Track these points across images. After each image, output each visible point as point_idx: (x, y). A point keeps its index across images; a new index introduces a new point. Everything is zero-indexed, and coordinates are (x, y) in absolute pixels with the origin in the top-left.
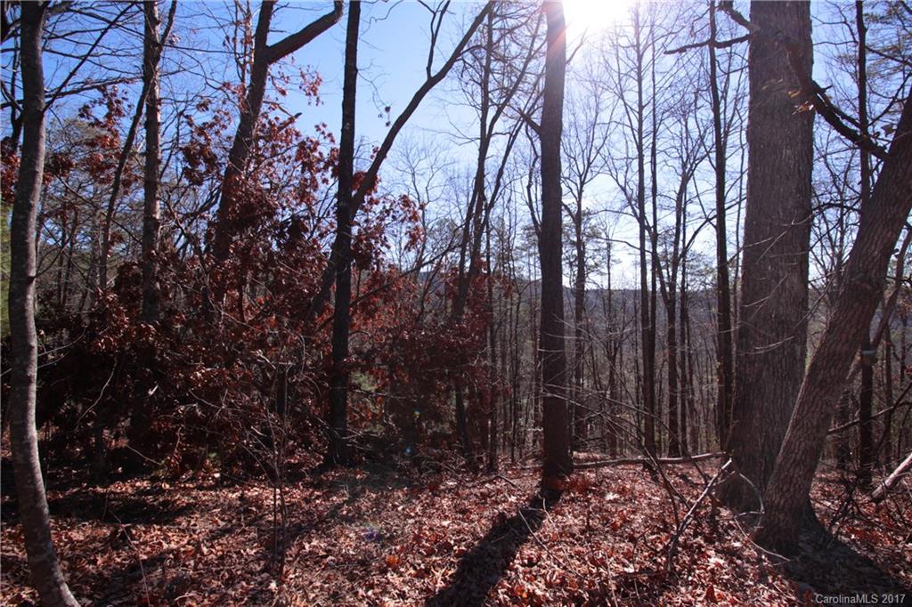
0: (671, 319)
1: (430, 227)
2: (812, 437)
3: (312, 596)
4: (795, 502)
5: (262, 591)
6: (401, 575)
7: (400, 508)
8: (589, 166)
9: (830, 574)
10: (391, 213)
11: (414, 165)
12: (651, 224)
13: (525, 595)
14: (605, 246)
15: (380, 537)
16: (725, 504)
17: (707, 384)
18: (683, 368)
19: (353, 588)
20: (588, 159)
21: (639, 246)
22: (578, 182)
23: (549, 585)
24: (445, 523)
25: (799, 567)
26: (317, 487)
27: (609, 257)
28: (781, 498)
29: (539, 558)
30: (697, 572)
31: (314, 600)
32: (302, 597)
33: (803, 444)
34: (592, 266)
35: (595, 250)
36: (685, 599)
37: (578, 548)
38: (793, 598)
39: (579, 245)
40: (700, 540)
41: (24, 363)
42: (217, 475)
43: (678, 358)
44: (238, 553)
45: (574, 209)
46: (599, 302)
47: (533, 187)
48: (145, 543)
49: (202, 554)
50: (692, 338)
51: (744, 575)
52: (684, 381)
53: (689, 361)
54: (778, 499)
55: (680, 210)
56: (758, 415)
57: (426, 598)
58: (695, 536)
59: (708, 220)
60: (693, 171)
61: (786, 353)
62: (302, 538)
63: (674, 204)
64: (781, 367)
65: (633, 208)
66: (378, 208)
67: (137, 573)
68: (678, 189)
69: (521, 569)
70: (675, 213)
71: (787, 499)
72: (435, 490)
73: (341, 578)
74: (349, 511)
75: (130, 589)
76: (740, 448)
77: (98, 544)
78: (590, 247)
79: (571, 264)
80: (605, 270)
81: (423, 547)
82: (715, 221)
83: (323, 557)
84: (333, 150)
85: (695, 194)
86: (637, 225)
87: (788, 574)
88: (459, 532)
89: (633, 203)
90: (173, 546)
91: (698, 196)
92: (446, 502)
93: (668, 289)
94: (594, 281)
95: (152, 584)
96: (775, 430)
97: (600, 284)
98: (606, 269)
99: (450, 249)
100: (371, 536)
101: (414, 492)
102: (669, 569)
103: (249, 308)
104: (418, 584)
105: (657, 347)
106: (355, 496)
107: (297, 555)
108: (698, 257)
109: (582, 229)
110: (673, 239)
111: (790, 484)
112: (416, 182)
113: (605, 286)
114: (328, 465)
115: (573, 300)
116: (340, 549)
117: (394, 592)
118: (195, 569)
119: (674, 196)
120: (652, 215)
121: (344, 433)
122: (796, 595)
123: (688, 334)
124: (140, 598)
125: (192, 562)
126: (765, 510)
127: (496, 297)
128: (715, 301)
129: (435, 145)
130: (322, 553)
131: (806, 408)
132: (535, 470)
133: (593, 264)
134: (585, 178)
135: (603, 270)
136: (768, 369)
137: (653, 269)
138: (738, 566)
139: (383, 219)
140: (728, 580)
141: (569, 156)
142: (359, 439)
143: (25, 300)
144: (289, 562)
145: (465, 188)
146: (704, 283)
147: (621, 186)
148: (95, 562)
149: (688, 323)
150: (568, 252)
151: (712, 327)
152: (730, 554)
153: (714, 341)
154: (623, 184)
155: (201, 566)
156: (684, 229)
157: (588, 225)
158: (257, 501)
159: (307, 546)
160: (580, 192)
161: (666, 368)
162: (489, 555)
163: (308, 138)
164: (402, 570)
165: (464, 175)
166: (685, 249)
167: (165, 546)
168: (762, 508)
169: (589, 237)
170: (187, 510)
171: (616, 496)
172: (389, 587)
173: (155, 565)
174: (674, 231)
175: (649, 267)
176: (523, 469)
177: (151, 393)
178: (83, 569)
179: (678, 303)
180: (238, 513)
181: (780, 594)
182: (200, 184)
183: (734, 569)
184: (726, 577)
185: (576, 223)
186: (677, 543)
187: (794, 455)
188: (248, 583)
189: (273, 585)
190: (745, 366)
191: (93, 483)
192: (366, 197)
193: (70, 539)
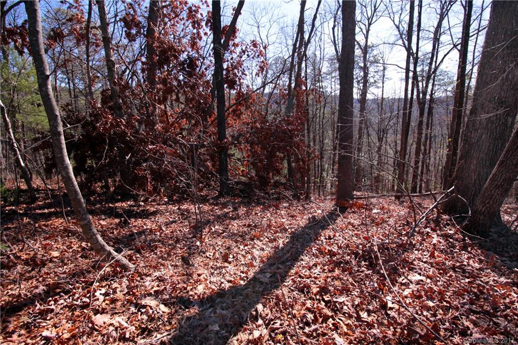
0: (422, 114)
1: (270, 62)
2: (511, 171)
3: (217, 248)
4: (492, 209)
5: (193, 246)
6: (261, 241)
7: (259, 214)
8: (375, 11)
9: (507, 248)
10: (246, 53)
11: (258, 21)
12: (415, 51)
13: (327, 251)
14: (382, 68)
15: (249, 226)
16: (446, 213)
17: (440, 154)
18: (425, 145)
19: (237, 246)
20: (375, 7)
21: (404, 67)
22: (367, 24)
23: (340, 247)
24: (284, 220)
25: (488, 244)
26: (216, 205)
27: (384, 75)
28: (483, 207)
29: (334, 236)
30: (425, 244)
31: (218, 250)
32: (213, 249)
33: (504, 175)
34: (373, 83)
35: (375, 72)
36: (417, 257)
37: (356, 232)
38: (483, 258)
39: (365, 69)
40: (428, 230)
41: (55, 124)
42: (166, 200)
43: (423, 140)
44: (180, 230)
45: (363, 43)
46: (375, 106)
47: (336, 28)
48: (135, 226)
49: (163, 230)
50: (433, 127)
51: (454, 247)
52: (425, 154)
53: (430, 142)
54: (481, 208)
55: (436, 40)
56: (475, 162)
57: (275, 251)
58: (426, 227)
59: (455, 46)
60: (448, 11)
61: (501, 123)
62: (210, 225)
63: (432, 36)
64: (496, 132)
65: (403, 41)
66: (238, 50)
67: (134, 237)
68: (436, 26)
69: (324, 240)
70: (432, 42)
71: (487, 208)
72: (277, 207)
73: (231, 242)
74: (233, 215)
75: (131, 243)
76: (460, 182)
77: (113, 226)
78: (372, 69)
79: (358, 82)
80: (380, 85)
81: (272, 230)
82: (459, 47)
83: (221, 233)
84: (208, 12)
85: (448, 28)
86: (405, 53)
87: (481, 247)
88: (290, 224)
89: (404, 36)
90: (149, 227)
91: (449, 28)
92: (283, 212)
93: (421, 95)
94: (373, 93)
95: (141, 242)
96: (485, 171)
97: (376, 94)
98: (382, 83)
99: (283, 73)
100: (245, 225)
101: (266, 208)
102: (409, 242)
103: (171, 115)
104: (270, 245)
105: (410, 133)
106: (235, 209)
107: (209, 232)
108: (445, 73)
109: (368, 57)
110: (429, 62)
111: (490, 199)
112: (260, 32)
113: (380, 96)
114: (221, 195)
115: (359, 105)
116: (230, 230)
117: (258, 248)
118: (160, 236)
119: (433, 30)
120: (416, 45)
121: (228, 179)
122: (484, 257)
123: (431, 124)
124: (136, 247)
125: (158, 233)
126: (472, 214)
127: (310, 102)
128: (452, 102)
129: (271, 5)
130: (221, 232)
131: (510, 153)
132: (332, 200)
133: (373, 81)
134: (372, 20)
135: (379, 85)
136: (487, 133)
137: (413, 83)
138: (450, 242)
139: (241, 57)
140: (444, 249)
141: (362, 5)
142: (236, 182)
143: (47, 88)
144: (205, 235)
145: (291, 34)
146: (446, 90)
147: (396, 25)
148: (113, 233)
149: (432, 117)
150: (358, 73)
151: (448, 119)
152: (446, 237)
153: (448, 129)
154: (397, 23)
155: (163, 235)
156: (437, 54)
157: (371, 55)
158: (188, 211)
159: (213, 228)
160: (368, 32)
161: (414, 146)
162: (307, 234)
163: (193, 5)
164: (262, 239)
165: (290, 25)
166: (436, 68)
167: (145, 227)
168: (470, 213)
169: (372, 63)
170: (154, 213)
171: (379, 211)
172: (255, 246)
173: (141, 234)
174: (430, 55)
175: (410, 81)
176: (325, 199)
177: (127, 158)
178: (108, 236)
179: (427, 105)
180: (178, 215)
181: (474, 256)
182: (135, 40)
183: (448, 243)
184: (442, 247)
185: (363, 53)
186: (414, 231)
187: (496, 182)
188: (186, 242)
189: (198, 243)
190: (471, 132)
191: (107, 202)
192: (230, 42)
193: (101, 224)
